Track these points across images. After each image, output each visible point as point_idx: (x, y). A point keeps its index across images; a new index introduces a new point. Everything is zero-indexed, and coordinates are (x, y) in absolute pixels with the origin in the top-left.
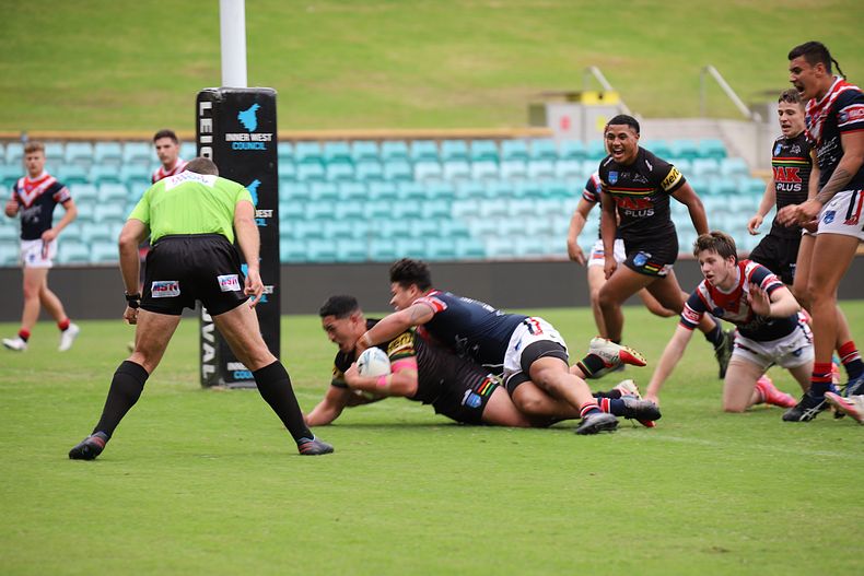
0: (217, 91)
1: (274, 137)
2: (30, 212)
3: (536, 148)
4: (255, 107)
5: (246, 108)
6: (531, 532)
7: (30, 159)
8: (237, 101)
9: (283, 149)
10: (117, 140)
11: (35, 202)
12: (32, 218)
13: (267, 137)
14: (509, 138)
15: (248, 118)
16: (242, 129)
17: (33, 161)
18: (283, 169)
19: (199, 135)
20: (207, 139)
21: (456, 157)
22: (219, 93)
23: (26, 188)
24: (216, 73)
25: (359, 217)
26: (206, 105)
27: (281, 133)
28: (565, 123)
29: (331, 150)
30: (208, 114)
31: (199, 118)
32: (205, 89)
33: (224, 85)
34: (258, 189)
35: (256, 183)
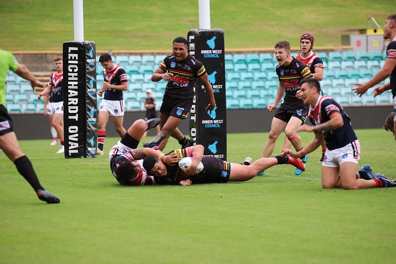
0: (196, 30)
1: (223, 51)
2: (56, 90)
3: (345, 55)
4: (214, 38)
5: (210, 38)
6: (343, 233)
7: (57, 64)
8: (206, 35)
9: (227, 57)
10: (152, 54)
11: (59, 85)
12: (57, 93)
13: (220, 52)
14: (332, 50)
15: (211, 43)
16: (208, 48)
17: (58, 65)
18: (228, 66)
19: (189, 51)
20: (192, 53)
22: (198, 32)
23: (55, 78)
24: (196, 22)
25: (263, 88)
26: (192, 37)
27: (226, 50)
28: (359, 44)
29: (250, 57)
30: (193, 41)
31: (189, 43)
32: (191, 30)
33: (200, 28)
34: (216, 76)
35: (215, 73)
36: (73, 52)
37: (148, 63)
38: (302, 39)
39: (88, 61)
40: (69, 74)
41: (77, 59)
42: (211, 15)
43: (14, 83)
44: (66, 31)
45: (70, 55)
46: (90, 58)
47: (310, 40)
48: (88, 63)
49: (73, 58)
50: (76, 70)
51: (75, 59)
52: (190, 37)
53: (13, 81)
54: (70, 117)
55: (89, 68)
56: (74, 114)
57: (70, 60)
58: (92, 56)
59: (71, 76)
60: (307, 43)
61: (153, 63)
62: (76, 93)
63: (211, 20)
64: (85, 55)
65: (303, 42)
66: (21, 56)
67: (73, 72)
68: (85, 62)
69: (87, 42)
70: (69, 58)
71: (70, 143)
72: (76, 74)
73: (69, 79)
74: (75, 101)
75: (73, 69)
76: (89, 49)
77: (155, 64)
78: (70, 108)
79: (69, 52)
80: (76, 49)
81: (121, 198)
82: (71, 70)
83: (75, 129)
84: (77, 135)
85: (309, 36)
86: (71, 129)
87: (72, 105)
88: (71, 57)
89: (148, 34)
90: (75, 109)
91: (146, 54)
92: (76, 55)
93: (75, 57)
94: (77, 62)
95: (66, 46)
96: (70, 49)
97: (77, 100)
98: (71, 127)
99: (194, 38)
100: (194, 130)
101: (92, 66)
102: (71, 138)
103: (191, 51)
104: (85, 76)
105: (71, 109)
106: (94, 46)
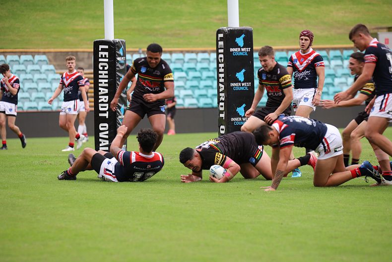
0: (225, 28)
1: (252, 49)
2: (67, 89)
4: (243, 36)
5: (239, 36)
7: (69, 63)
8: (235, 33)
10: (182, 52)
11: (70, 85)
12: (68, 92)
13: (248, 49)
15: (240, 41)
16: (237, 46)
17: (71, 64)
19: (218, 49)
20: (221, 51)
21: (336, 57)
22: (227, 30)
23: (66, 77)
24: (225, 21)
26: (221, 35)
27: (254, 48)
28: (387, 41)
30: (221, 39)
31: (217, 41)
32: (220, 28)
33: (229, 26)
34: (244, 73)
35: (244, 71)
36: (103, 50)
37: (177, 61)
38: (301, 36)
39: (118, 59)
40: (100, 72)
41: (107, 57)
42: (240, 14)
43: (45, 81)
44: (96, 29)
45: (100, 53)
46: (120, 56)
47: (309, 37)
48: (118, 61)
49: (104, 57)
50: (106, 68)
51: (105, 57)
52: (219, 35)
53: (44, 79)
54: (101, 115)
55: (119, 66)
56: (105, 112)
57: (100, 58)
58: (122, 54)
59: (102, 74)
60: (306, 40)
61: (182, 61)
62: (106, 91)
63: (240, 19)
64: (115, 53)
65: (302, 39)
66: (52, 54)
67: (103, 70)
68: (115, 59)
69: (117, 40)
70: (100, 56)
71: (100, 140)
72: (107, 72)
73: (100, 76)
74: (105, 99)
75: (104, 67)
76: (119, 48)
77: (184, 62)
78: (100, 105)
79: (100, 50)
80: (107, 47)
81: (150, 194)
82: (101, 68)
83: (106, 127)
84: (107, 132)
85: (308, 32)
86: (102, 127)
87: (102, 102)
88: (102, 55)
89: (178, 32)
90: (106, 107)
91: (175, 52)
92: (107, 53)
93: (105, 55)
94: (107, 60)
95: (97, 44)
96: (101, 47)
97: (107, 97)
98: (101, 125)
99: (222, 36)
100: (222, 127)
101: (122, 64)
102: (101, 135)
103: (220, 49)
104: (115, 74)
105: (102, 107)
106: (124, 43)
